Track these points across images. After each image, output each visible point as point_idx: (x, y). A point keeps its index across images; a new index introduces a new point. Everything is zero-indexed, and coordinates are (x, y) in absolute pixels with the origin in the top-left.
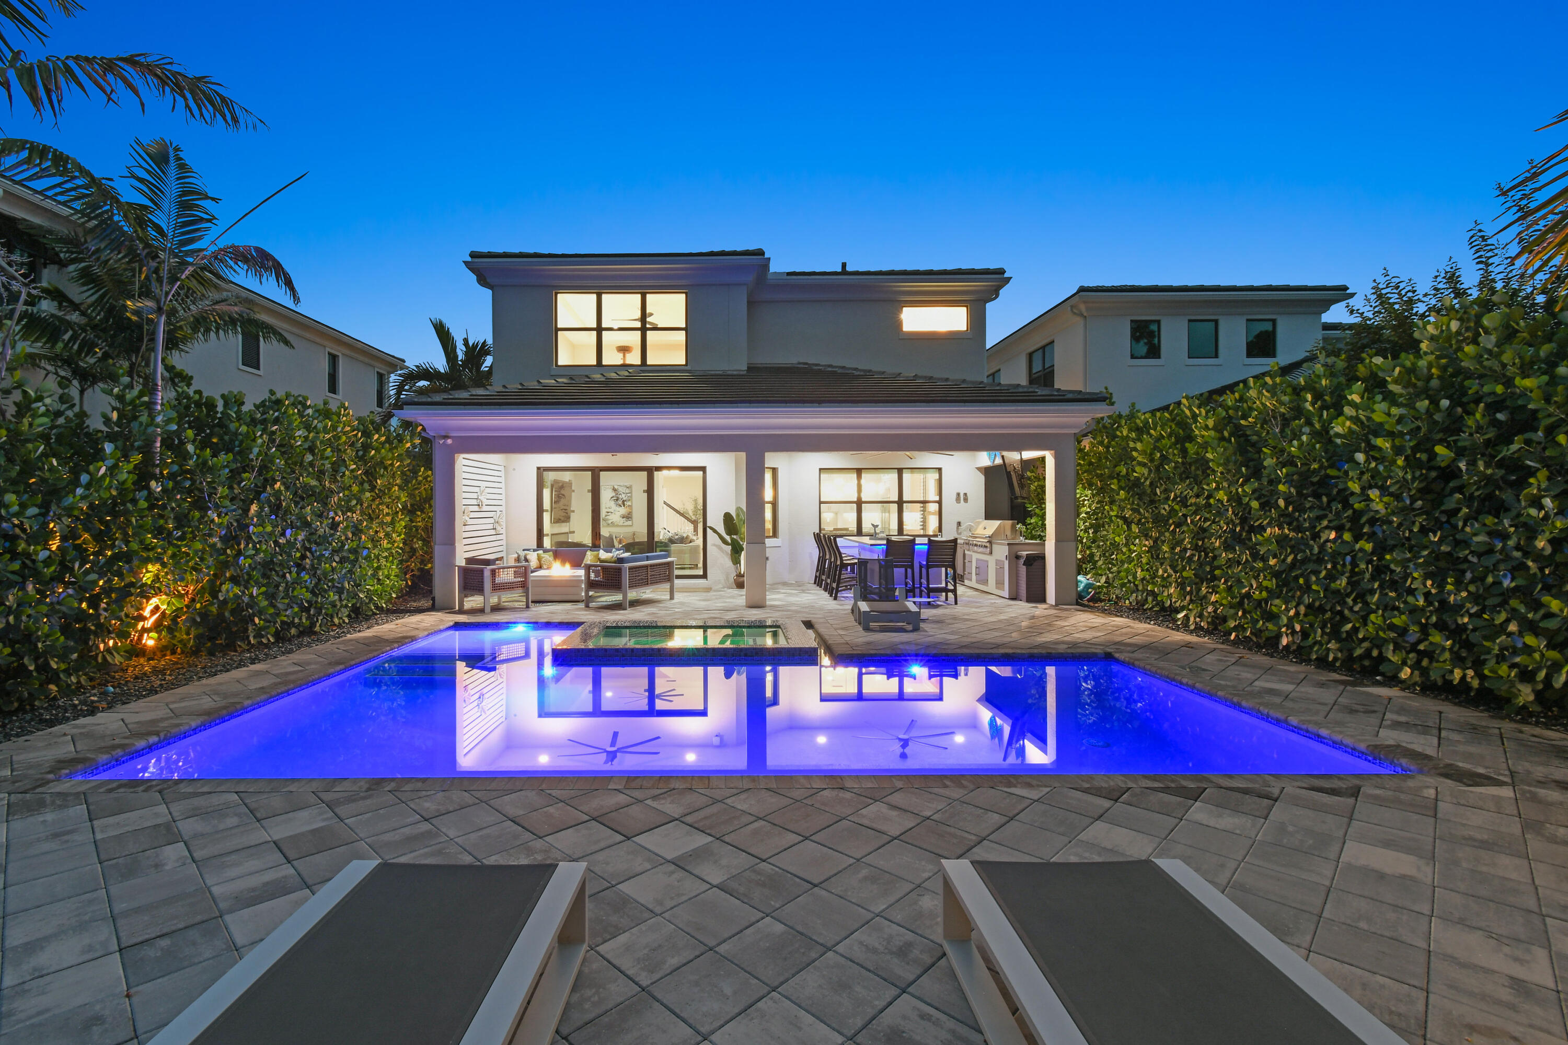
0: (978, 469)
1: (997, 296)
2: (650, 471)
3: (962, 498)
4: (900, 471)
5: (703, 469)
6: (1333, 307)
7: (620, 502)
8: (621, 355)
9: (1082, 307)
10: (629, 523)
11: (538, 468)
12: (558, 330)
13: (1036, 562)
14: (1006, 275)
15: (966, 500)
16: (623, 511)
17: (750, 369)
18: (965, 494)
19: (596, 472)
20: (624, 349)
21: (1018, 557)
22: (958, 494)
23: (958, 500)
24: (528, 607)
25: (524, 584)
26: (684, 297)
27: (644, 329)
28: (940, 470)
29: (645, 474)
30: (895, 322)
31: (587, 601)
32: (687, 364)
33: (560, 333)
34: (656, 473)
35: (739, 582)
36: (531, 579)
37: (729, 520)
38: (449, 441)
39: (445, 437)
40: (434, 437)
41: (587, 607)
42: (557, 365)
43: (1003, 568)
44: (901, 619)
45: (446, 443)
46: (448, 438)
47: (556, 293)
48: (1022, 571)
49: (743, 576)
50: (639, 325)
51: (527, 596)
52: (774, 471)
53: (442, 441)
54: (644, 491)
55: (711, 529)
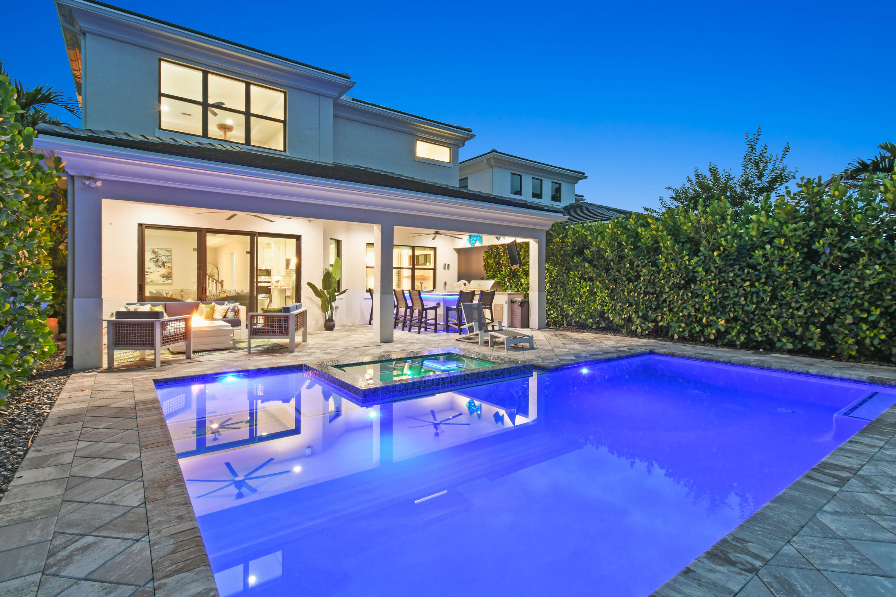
0: (455, 249)
1: (463, 145)
2: (253, 235)
3: (447, 267)
4: (413, 248)
5: (298, 238)
6: (580, 181)
7: (160, 263)
8: (222, 132)
9: (492, 161)
10: (169, 281)
11: (140, 225)
12: (161, 95)
13: (525, 304)
14: (472, 133)
15: (448, 268)
16: (163, 271)
17: (334, 164)
18: (449, 265)
19: (201, 234)
20: (224, 128)
21: (513, 302)
22: (445, 265)
23: (444, 268)
24: (189, 358)
25: (185, 335)
26: (282, 95)
27: (248, 114)
28: (435, 249)
29: (248, 238)
30: (412, 149)
31: (249, 348)
32: (285, 151)
33: (163, 98)
34: (259, 238)
35: (329, 325)
36: (193, 330)
37: (327, 277)
38: (99, 184)
39: (89, 178)
40: (72, 177)
41: (249, 352)
42: (160, 128)
43: (502, 309)
44: (525, 341)
45: (93, 185)
46: (95, 180)
47: (160, 60)
48: (518, 310)
49: (333, 321)
50: (243, 109)
51: (188, 346)
52: (338, 243)
53: (87, 182)
54: (247, 253)
55: (310, 285)
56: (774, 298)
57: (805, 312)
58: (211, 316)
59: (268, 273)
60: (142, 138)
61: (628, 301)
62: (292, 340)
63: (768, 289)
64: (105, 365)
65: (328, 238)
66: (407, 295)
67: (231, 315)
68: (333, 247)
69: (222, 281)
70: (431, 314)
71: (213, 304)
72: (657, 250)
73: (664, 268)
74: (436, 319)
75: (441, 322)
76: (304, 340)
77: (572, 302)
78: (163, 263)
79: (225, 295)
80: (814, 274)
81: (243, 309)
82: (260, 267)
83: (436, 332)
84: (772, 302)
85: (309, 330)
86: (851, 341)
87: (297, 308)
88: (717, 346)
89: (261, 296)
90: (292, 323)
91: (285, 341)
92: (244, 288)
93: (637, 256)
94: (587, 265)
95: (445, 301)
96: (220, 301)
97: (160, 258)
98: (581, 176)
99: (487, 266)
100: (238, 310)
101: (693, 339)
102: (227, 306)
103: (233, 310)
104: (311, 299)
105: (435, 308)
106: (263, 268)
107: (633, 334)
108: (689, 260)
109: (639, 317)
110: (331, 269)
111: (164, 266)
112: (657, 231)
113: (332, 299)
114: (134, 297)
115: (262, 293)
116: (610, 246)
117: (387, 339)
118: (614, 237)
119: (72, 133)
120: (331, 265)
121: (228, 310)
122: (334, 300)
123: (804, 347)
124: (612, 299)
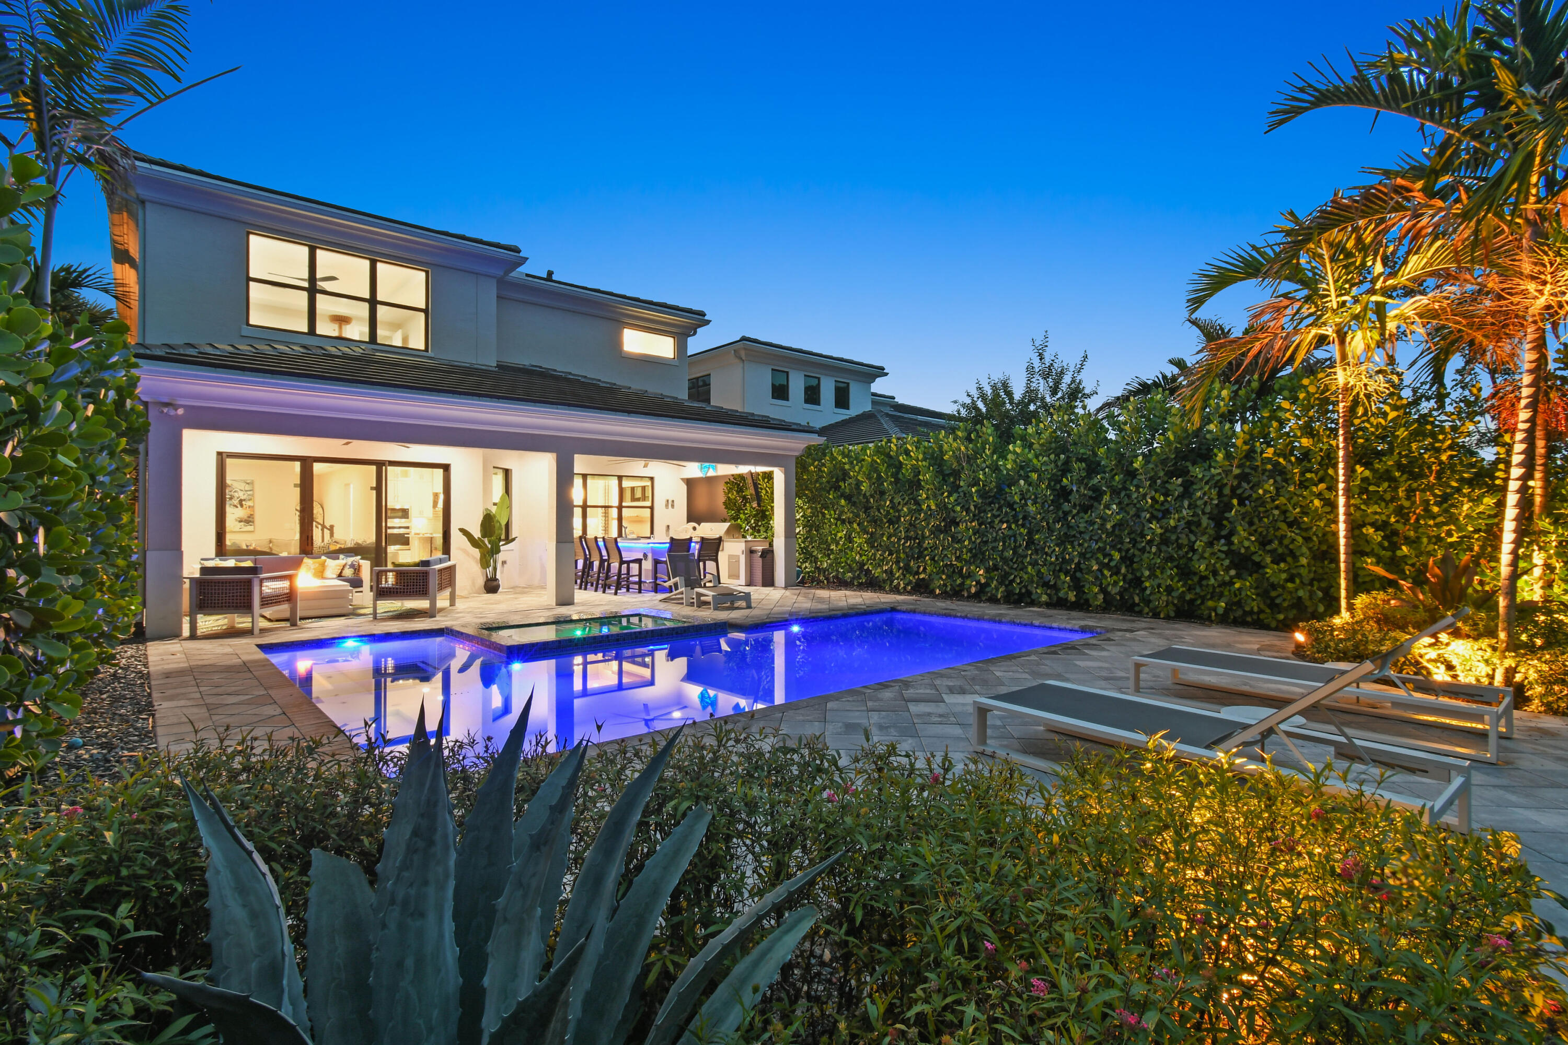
0: (680, 479)
1: (695, 333)
2: (380, 465)
3: (670, 504)
4: (620, 478)
5: (446, 468)
6: (878, 380)
7: (236, 502)
8: (336, 326)
9: (743, 354)
10: (250, 528)
11: (220, 454)
12: (249, 279)
13: (768, 554)
14: (705, 317)
15: (673, 506)
16: (240, 513)
17: (498, 366)
18: (673, 501)
19: (307, 463)
20: (342, 320)
21: (752, 552)
22: (668, 501)
23: (667, 506)
24: (294, 624)
25: (290, 597)
26: (423, 274)
27: (373, 302)
28: (652, 479)
29: (373, 468)
30: (617, 342)
31: (375, 614)
32: (426, 350)
33: (252, 284)
34: (389, 468)
35: (491, 586)
36: (299, 591)
37: (488, 522)
38: (180, 411)
39: (167, 405)
40: (146, 404)
41: (375, 618)
42: (248, 324)
43: (738, 561)
44: (741, 598)
45: (172, 413)
46: (176, 407)
47: (248, 233)
48: (758, 562)
49: (496, 580)
50: (367, 296)
51: (293, 611)
52: (507, 473)
53: (165, 410)
54: (372, 488)
55: (462, 530)
56: (1031, 542)
57: (1057, 559)
58: (320, 573)
59: (404, 513)
60: (230, 349)
61: (888, 548)
62: (433, 603)
63: (1024, 531)
64: (186, 632)
65: (489, 468)
66: (601, 544)
67: (348, 572)
68: (498, 481)
69: (332, 527)
70: (635, 567)
71: (323, 558)
72: (918, 485)
73: (924, 507)
74: (640, 575)
75: (648, 579)
76: (452, 603)
77: (828, 552)
78: (241, 501)
79: (338, 546)
80: (1066, 514)
81: (366, 565)
82: (390, 505)
83: (640, 592)
84: (1027, 547)
85: (458, 592)
86: (1096, 590)
87: (441, 561)
88: (980, 602)
89: (391, 549)
90: (433, 581)
91: (423, 604)
92: (369, 538)
93: (897, 491)
94: (843, 502)
95: (654, 551)
96: (334, 554)
97: (236, 495)
98: (880, 372)
99: (729, 504)
100: (359, 566)
101: (956, 594)
102: (343, 560)
103: (352, 566)
104: (465, 551)
105: (639, 561)
106: (398, 507)
107: (896, 590)
108: (948, 497)
109: (900, 568)
110: (494, 510)
111: (242, 506)
112: (917, 460)
113: (496, 550)
114: (211, 551)
115: (395, 544)
116: (869, 478)
117: (565, 600)
118: (873, 467)
119: (148, 352)
120: (495, 504)
121: (344, 566)
122: (498, 551)
123: (1060, 599)
124: (873, 547)
